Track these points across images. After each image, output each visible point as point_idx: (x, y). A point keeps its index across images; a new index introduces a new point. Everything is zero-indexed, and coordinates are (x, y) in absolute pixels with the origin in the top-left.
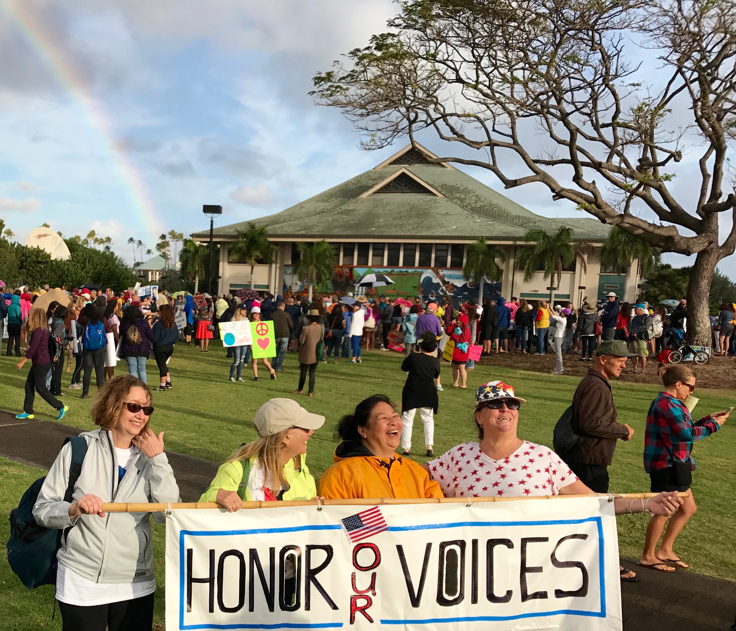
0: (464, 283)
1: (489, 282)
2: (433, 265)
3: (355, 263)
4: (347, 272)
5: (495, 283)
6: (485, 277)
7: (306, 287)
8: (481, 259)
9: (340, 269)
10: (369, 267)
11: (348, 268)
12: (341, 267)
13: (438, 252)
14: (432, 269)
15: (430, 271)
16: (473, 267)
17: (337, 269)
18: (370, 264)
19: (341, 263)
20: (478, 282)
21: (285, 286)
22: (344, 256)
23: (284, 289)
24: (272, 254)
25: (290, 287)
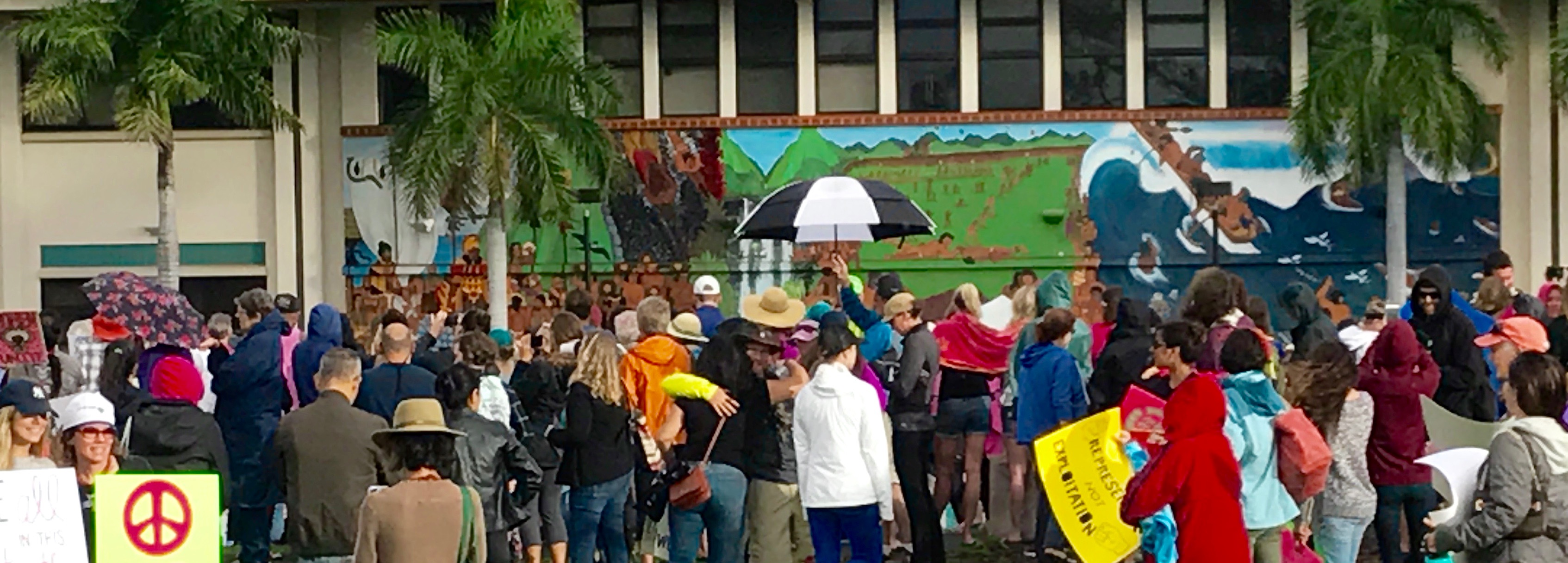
0: (1304, 188)
1: (1431, 174)
2: (1135, 98)
3: (728, 108)
4: (687, 156)
5: (1464, 176)
6: (1409, 150)
7: (471, 244)
8: (1380, 60)
9: (652, 141)
10: (808, 124)
11: (691, 132)
12: (655, 128)
13: (1157, 29)
14: (1135, 119)
15: (1125, 130)
16: (1341, 100)
17: (633, 142)
18: (807, 107)
19: (652, 111)
20: (1376, 179)
21: (354, 244)
22: (666, 67)
23: (350, 261)
24: (268, 74)
25: (384, 247)
